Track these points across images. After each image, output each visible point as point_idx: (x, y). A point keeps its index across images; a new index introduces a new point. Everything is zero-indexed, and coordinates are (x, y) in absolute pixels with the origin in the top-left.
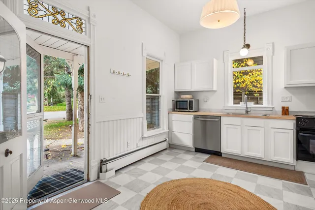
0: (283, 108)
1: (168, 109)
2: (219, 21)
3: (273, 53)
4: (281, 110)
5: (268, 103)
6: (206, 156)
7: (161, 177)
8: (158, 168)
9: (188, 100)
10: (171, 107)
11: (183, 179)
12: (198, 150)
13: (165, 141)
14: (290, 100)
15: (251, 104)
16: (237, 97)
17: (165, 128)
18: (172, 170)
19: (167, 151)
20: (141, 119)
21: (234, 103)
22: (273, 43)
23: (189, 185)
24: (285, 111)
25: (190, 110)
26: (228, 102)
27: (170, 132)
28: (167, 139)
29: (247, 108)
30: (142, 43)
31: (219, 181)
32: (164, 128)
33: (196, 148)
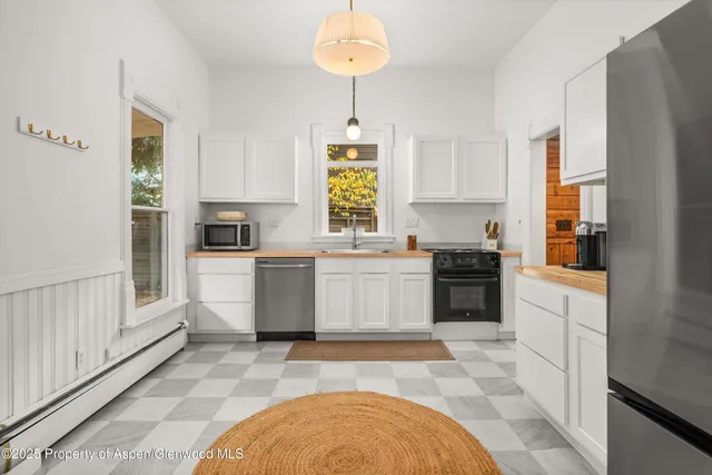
0: (410, 237)
1: (186, 247)
2: (351, 60)
3: (394, 142)
4: (406, 240)
5: (387, 231)
6: (286, 347)
7: (204, 424)
8: (181, 404)
9: (239, 224)
10: (193, 240)
11: (260, 414)
12: (264, 337)
13: (179, 328)
14: (417, 226)
15: (362, 232)
16: (337, 218)
17: (180, 298)
18: (223, 399)
19: (187, 355)
20: (118, 276)
21: (331, 231)
22: (394, 126)
23: (284, 421)
24: (412, 243)
25: (243, 248)
26: (320, 227)
27: (193, 305)
28: (187, 323)
29: (355, 238)
30: (122, 62)
31: (337, 394)
32: (175, 295)
33: (258, 334)
